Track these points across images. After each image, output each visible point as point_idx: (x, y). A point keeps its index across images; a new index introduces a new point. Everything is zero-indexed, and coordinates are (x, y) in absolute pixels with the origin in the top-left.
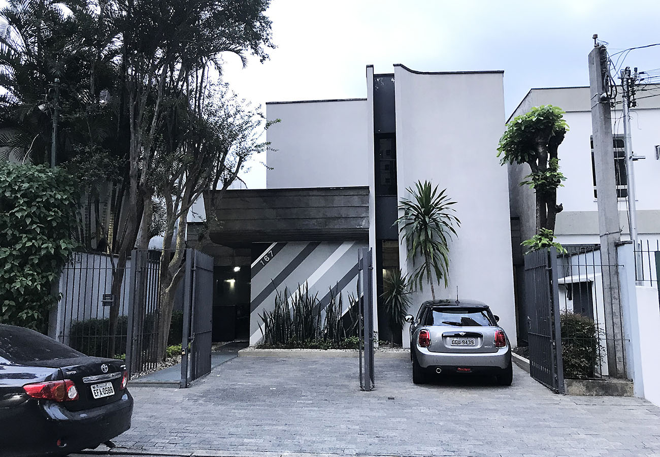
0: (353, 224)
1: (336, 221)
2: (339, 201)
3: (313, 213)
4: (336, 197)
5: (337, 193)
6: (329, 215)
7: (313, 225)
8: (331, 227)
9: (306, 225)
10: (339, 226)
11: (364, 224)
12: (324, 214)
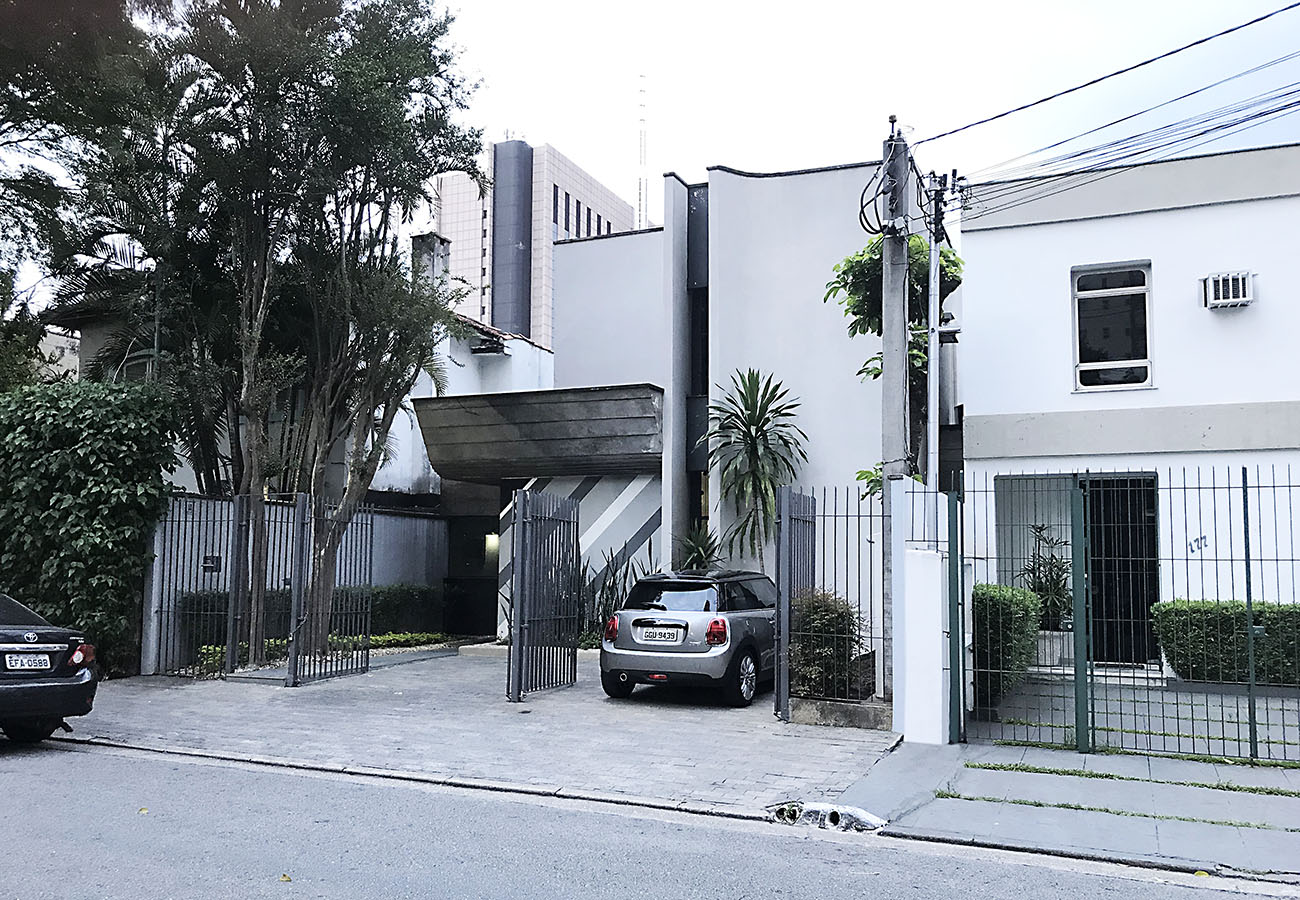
0: (636, 447)
1: (610, 442)
2: (607, 409)
3: (572, 430)
4: (604, 404)
5: (601, 396)
6: (597, 433)
7: (576, 449)
8: (604, 452)
9: (567, 449)
10: (615, 450)
11: (653, 445)
12: (589, 432)
